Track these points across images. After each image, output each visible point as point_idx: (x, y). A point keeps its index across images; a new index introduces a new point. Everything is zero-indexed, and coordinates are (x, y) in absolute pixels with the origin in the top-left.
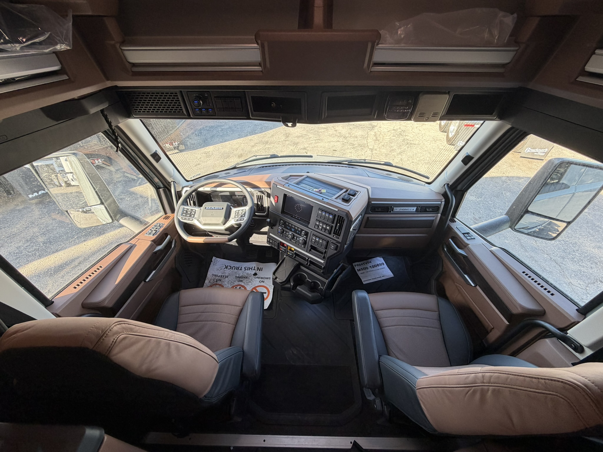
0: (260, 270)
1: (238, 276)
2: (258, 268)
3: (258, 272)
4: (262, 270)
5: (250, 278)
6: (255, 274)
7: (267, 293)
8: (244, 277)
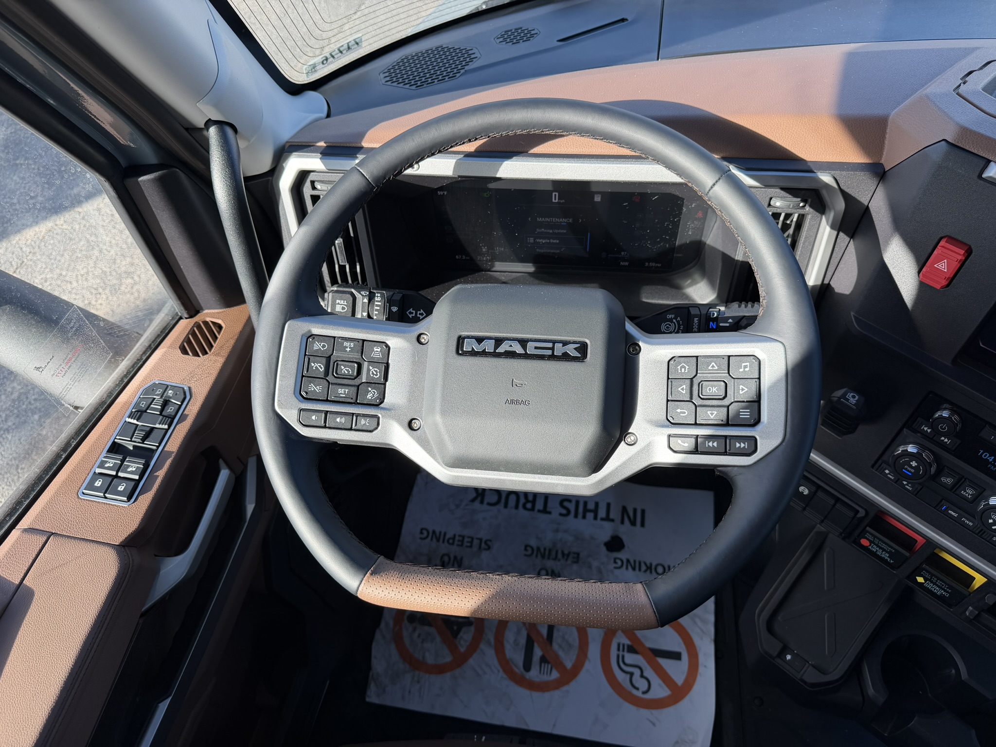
0: (633, 523)
1: (533, 543)
2: (624, 510)
3: (625, 531)
4: (643, 525)
5: (595, 564)
6: (615, 544)
7: (685, 656)
8: (566, 556)
